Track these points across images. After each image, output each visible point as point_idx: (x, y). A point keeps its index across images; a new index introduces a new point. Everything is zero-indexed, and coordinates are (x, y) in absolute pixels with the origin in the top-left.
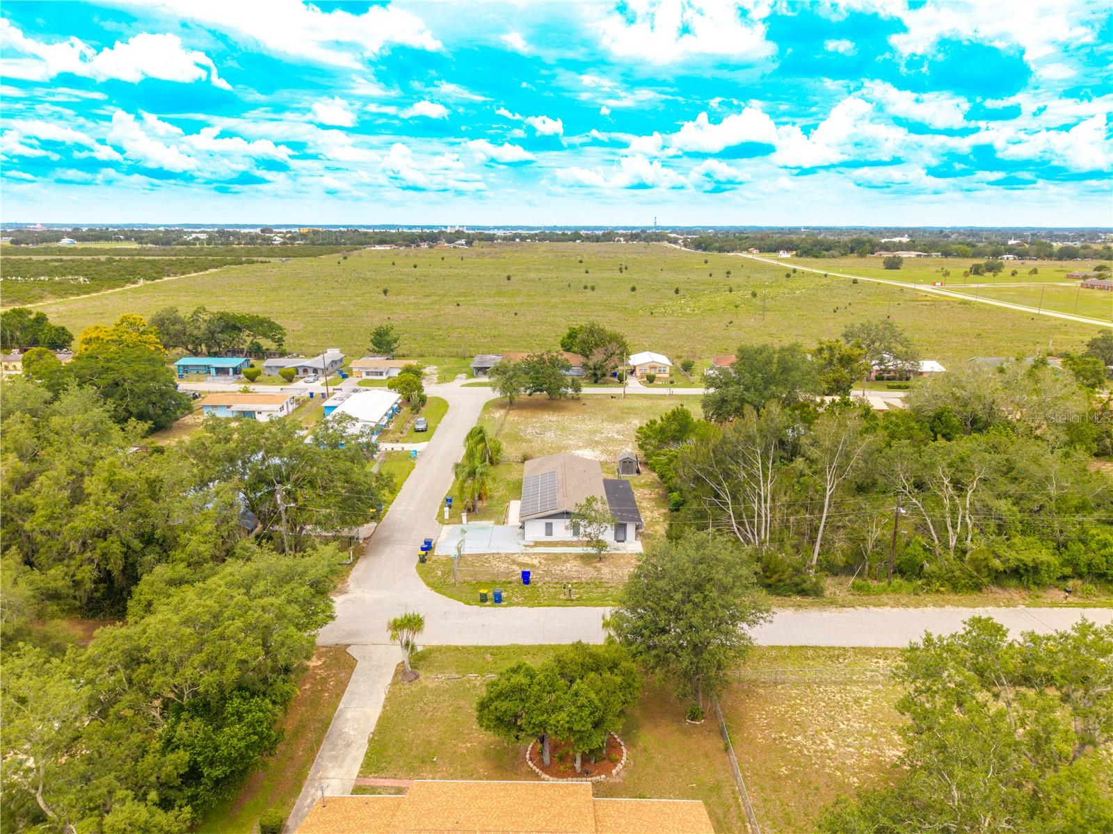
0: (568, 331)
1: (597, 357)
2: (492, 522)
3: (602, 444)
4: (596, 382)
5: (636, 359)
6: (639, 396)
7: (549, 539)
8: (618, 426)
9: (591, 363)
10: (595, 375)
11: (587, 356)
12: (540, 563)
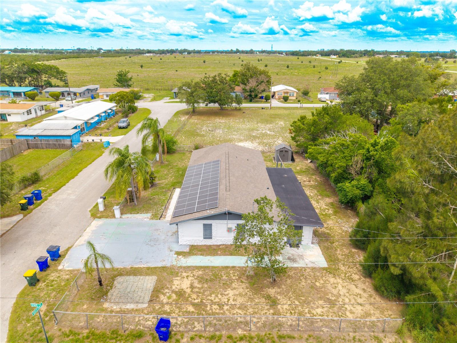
0: (233, 73)
1: (252, 84)
2: (149, 215)
3: (259, 138)
4: (251, 101)
5: (274, 89)
6: (280, 108)
7: (208, 242)
8: (269, 126)
9: (248, 88)
10: (250, 96)
11: (245, 84)
12: (192, 287)
